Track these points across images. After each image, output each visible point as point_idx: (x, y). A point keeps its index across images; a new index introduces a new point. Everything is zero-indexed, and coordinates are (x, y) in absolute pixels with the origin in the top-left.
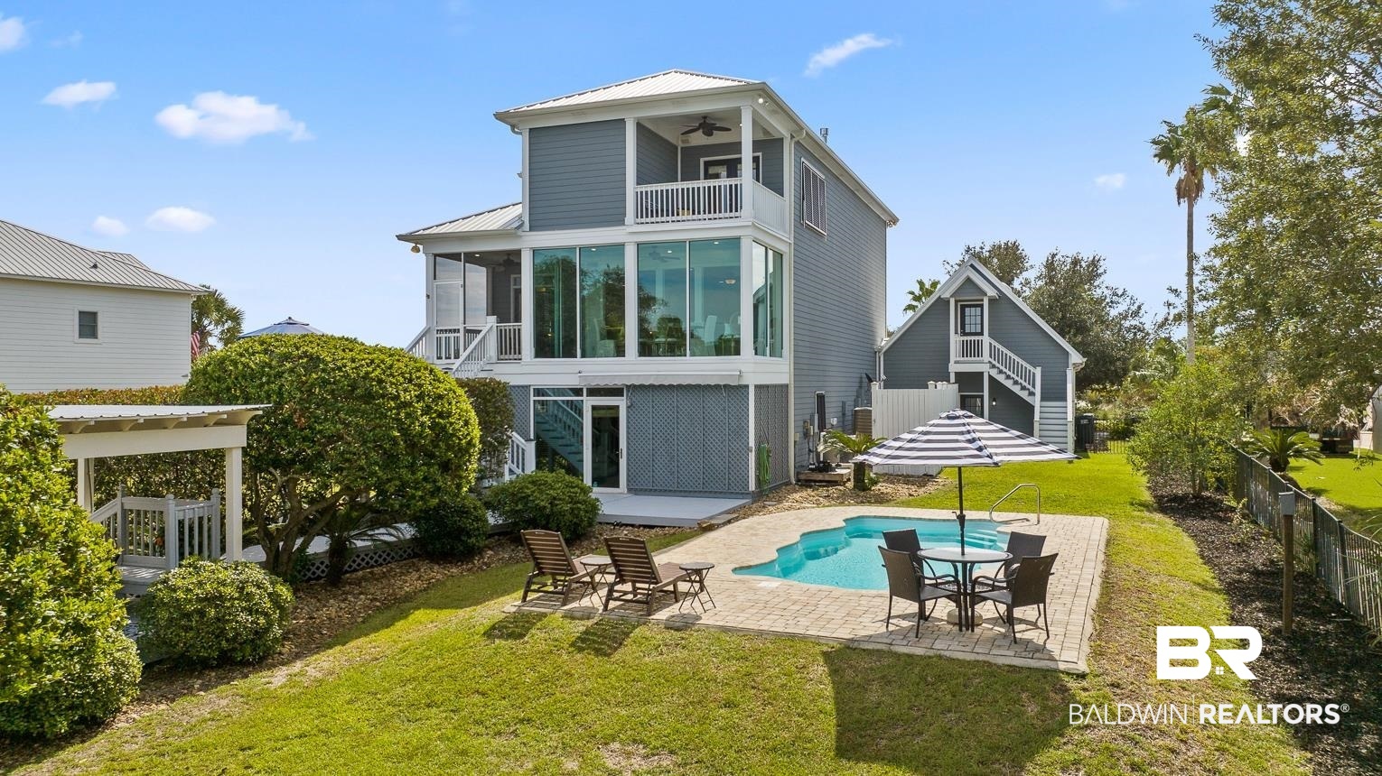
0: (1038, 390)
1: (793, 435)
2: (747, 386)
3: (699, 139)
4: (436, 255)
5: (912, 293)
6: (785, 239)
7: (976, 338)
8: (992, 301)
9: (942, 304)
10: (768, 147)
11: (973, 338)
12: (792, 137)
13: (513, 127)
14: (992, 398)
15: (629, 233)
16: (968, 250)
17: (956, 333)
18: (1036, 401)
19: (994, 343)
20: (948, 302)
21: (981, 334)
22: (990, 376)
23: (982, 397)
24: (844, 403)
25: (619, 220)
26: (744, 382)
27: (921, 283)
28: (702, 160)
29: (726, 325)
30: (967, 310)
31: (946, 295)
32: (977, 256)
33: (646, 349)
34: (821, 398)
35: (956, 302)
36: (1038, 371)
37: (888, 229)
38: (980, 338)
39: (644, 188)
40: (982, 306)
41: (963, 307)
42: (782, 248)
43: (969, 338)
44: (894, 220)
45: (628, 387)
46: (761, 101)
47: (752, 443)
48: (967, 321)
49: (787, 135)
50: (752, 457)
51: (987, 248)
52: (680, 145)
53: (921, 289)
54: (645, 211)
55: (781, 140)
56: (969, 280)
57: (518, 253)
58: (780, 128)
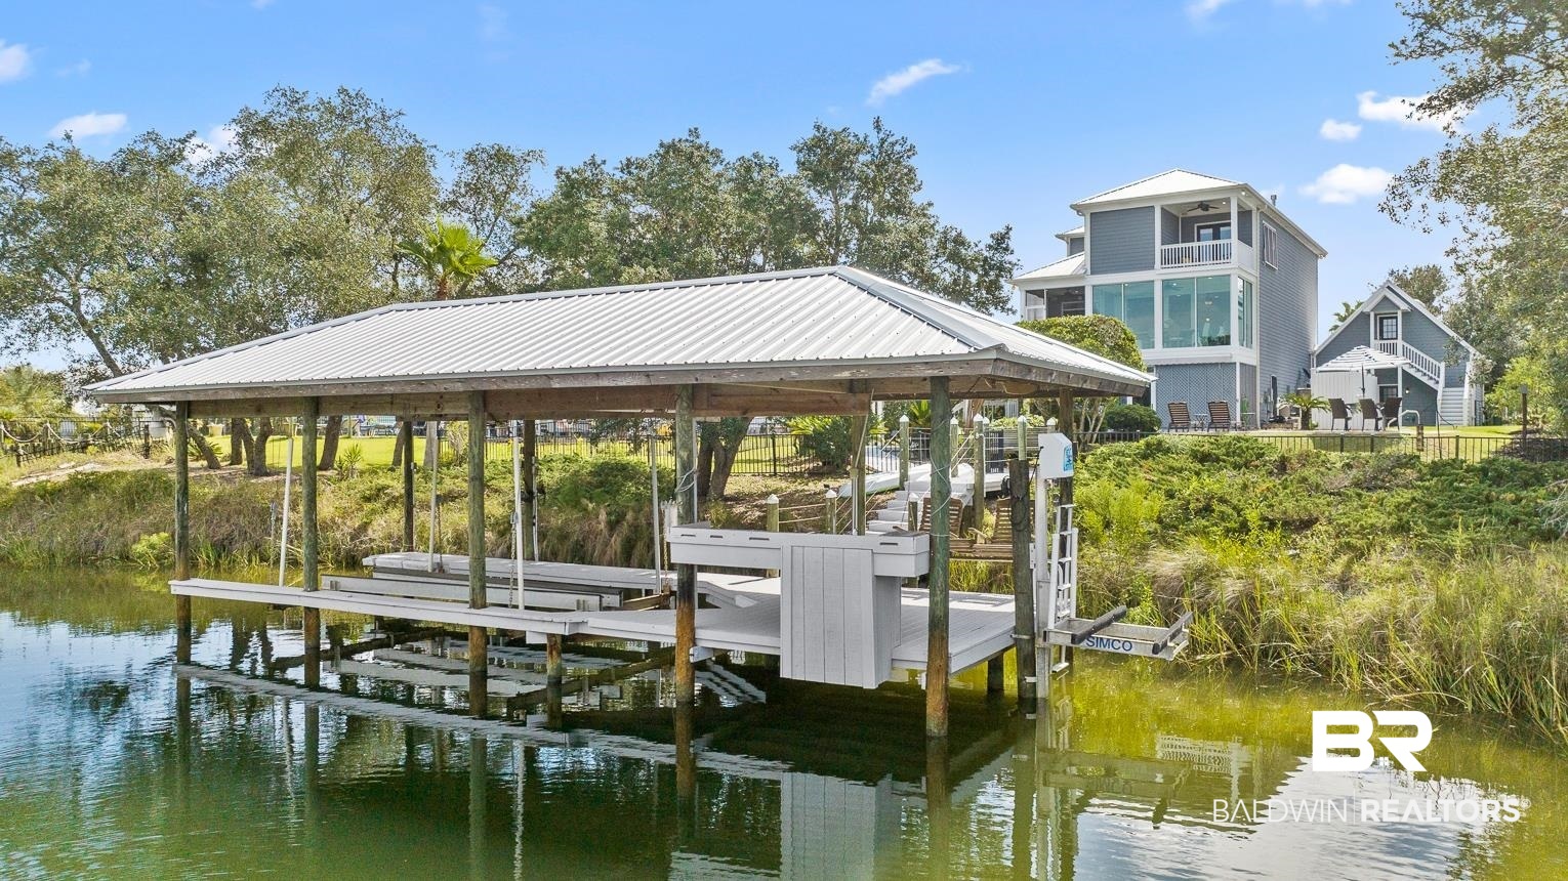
0: (1442, 380)
1: (1259, 399)
2: (1235, 363)
3: (1200, 212)
4: (1027, 292)
5: (1338, 315)
6: (1253, 274)
7: (1392, 341)
8: (1405, 314)
9: (1364, 316)
10: (1245, 215)
11: (1389, 342)
12: (1258, 209)
13: (1078, 212)
14: (1405, 387)
15: (1157, 274)
16: (1392, 273)
17: (1376, 338)
18: (1440, 388)
19: (1406, 345)
20: (1369, 316)
21: (1396, 339)
22: (1403, 371)
23: (1397, 387)
24: (1288, 387)
25: (1151, 266)
26: (1233, 361)
27: (1347, 306)
28: (1196, 225)
29: (1221, 328)
30: (1385, 321)
31: (1367, 310)
32: (1400, 278)
33: (1167, 343)
34: (1274, 379)
35: (1376, 315)
36: (1442, 365)
37: (1319, 260)
38: (1395, 341)
39: (1167, 247)
40: (1396, 318)
41: (1382, 319)
42: (1252, 279)
43: (1386, 342)
44: (1324, 254)
45: (1157, 366)
46: (1243, 193)
47: (1238, 397)
48: (1385, 329)
49: (1254, 208)
50: (1238, 405)
51: (1411, 270)
52: (1181, 216)
53: (1347, 310)
54: (1166, 261)
55: (1251, 211)
56: (1385, 298)
57: (1082, 288)
58: (1251, 205)
